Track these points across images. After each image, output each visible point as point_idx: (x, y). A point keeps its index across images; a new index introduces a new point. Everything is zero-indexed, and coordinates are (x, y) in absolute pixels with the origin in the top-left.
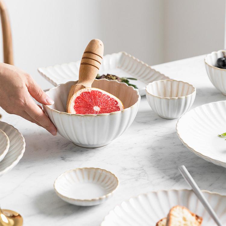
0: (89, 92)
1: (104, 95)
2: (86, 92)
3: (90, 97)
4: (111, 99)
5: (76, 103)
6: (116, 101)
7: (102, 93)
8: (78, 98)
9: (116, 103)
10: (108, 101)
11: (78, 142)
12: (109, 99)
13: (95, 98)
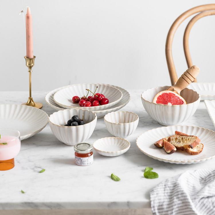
0: (167, 94)
1: (176, 96)
2: (166, 93)
3: (167, 97)
4: (180, 100)
5: (158, 99)
6: (183, 102)
7: (175, 95)
8: (160, 96)
9: (182, 102)
10: (178, 101)
11: (161, 122)
12: (179, 99)
13: (170, 97)
